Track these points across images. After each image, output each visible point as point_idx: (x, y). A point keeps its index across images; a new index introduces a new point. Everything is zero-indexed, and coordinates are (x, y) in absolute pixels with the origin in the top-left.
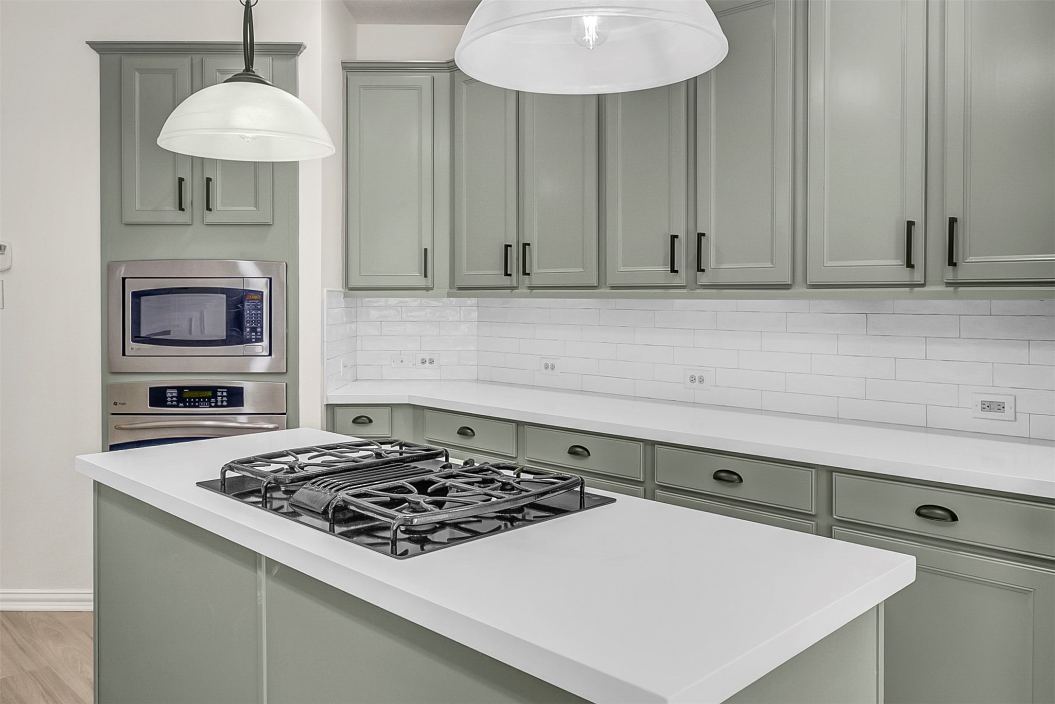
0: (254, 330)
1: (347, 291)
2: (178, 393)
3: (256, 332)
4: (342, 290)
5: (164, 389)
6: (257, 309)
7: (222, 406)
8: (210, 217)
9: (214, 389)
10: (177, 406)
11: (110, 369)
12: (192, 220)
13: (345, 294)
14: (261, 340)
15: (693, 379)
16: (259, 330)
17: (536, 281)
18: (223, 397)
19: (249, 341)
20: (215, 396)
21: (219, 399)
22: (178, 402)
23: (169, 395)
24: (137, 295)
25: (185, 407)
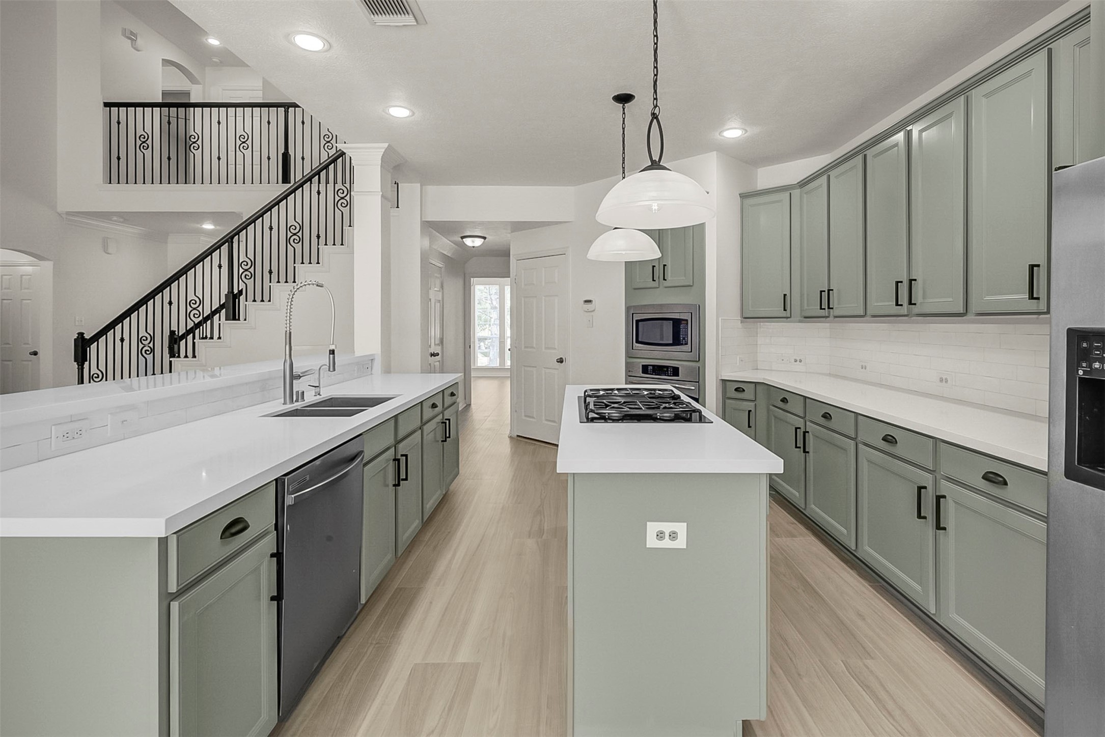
0: (684, 339)
1: (742, 319)
2: (653, 368)
3: (685, 340)
4: (740, 318)
5: (647, 366)
6: (685, 329)
7: (670, 376)
8: (666, 284)
9: (667, 367)
10: (652, 374)
11: (629, 356)
12: (659, 285)
13: (741, 321)
14: (686, 344)
15: (941, 380)
16: (686, 339)
17: (836, 312)
18: (671, 371)
19: (682, 344)
20: (668, 371)
21: (669, 372)
22: (653, 372)
23: (649, 369)
24: (637, 321)
25: (655, 375)
